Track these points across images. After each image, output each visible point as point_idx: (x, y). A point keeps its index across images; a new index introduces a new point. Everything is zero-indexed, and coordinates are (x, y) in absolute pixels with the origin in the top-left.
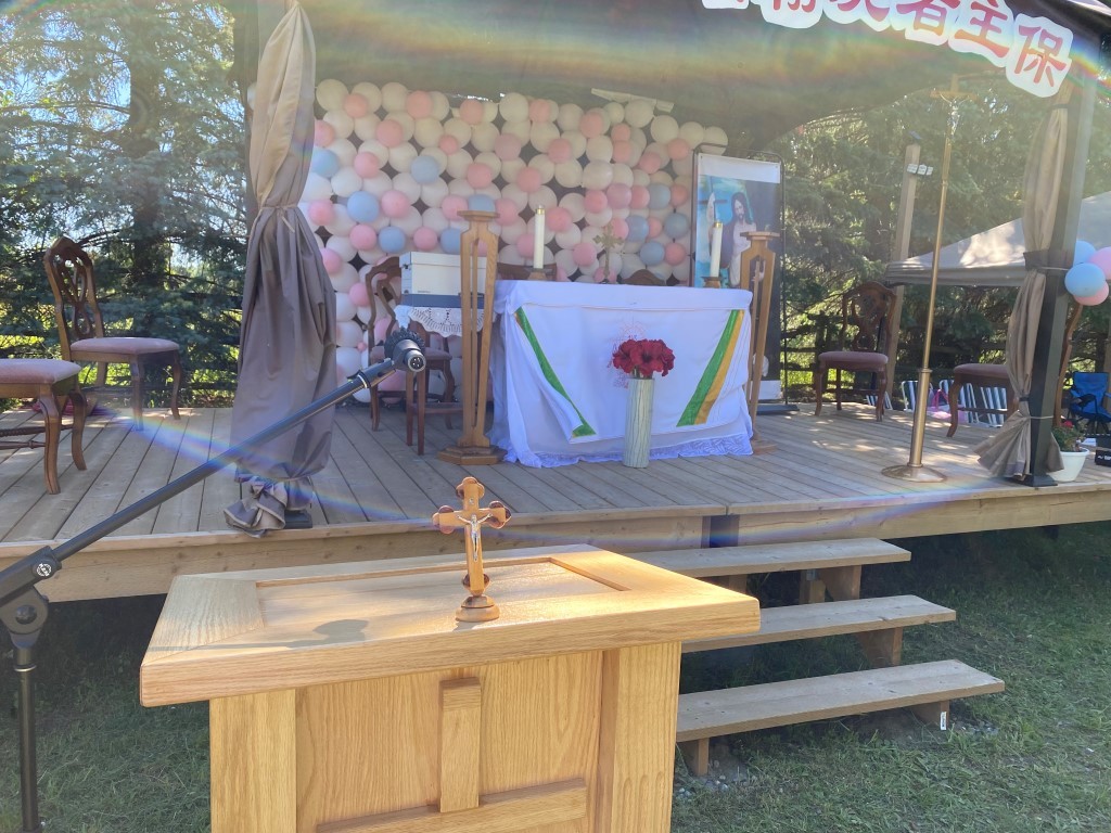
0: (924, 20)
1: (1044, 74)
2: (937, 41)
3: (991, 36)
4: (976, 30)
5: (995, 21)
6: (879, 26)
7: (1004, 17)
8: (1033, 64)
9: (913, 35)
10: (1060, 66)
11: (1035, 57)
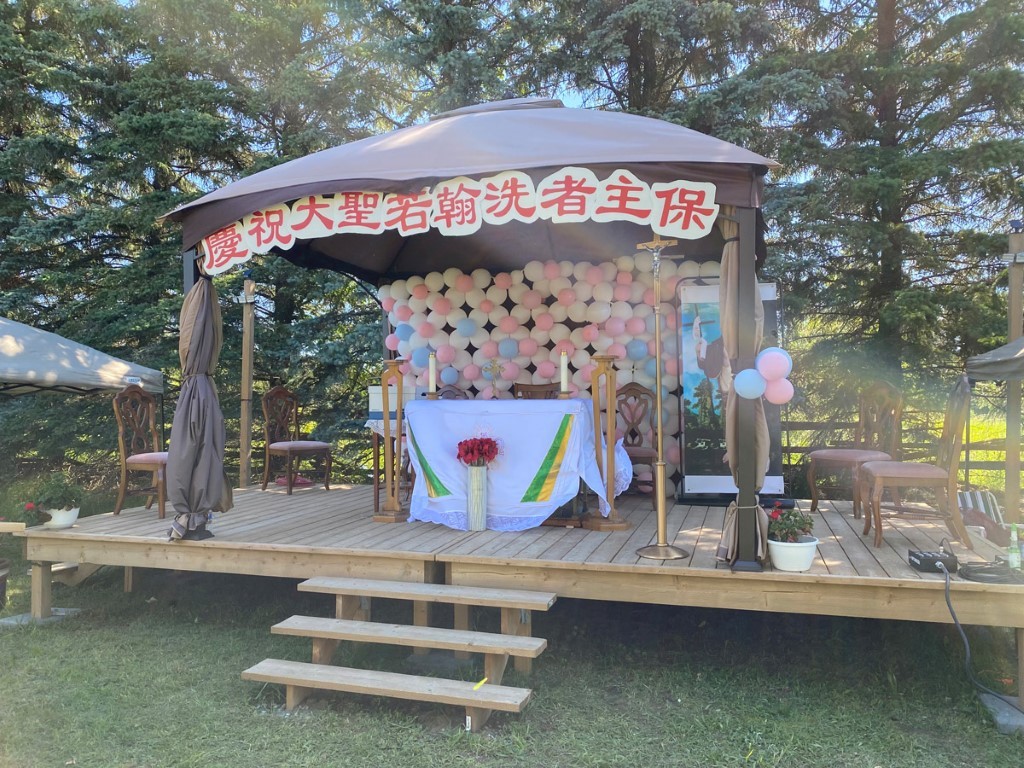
0: (566, 208)
1: (692, 220)
2: (582, 219)
3: (629, 205)
4: (616, 204)
5: (631, 194)
6: (529, 220)
7: (641, 189)
8: (680, 215)
9: (557, 220)
10: (708, 212)
11: (677, 211)
